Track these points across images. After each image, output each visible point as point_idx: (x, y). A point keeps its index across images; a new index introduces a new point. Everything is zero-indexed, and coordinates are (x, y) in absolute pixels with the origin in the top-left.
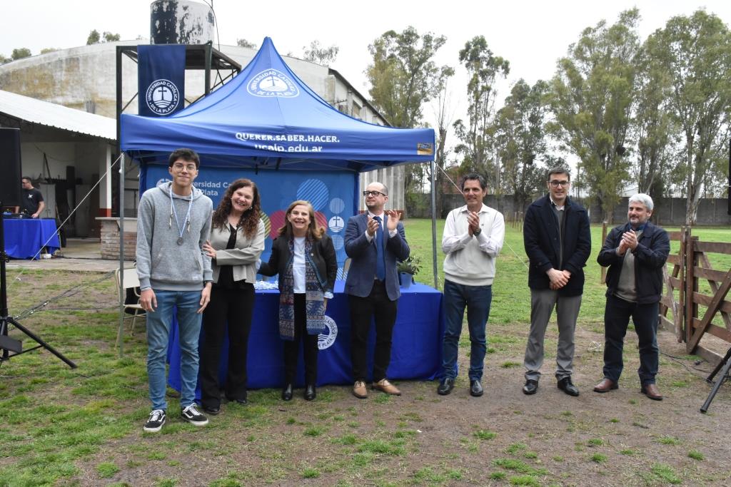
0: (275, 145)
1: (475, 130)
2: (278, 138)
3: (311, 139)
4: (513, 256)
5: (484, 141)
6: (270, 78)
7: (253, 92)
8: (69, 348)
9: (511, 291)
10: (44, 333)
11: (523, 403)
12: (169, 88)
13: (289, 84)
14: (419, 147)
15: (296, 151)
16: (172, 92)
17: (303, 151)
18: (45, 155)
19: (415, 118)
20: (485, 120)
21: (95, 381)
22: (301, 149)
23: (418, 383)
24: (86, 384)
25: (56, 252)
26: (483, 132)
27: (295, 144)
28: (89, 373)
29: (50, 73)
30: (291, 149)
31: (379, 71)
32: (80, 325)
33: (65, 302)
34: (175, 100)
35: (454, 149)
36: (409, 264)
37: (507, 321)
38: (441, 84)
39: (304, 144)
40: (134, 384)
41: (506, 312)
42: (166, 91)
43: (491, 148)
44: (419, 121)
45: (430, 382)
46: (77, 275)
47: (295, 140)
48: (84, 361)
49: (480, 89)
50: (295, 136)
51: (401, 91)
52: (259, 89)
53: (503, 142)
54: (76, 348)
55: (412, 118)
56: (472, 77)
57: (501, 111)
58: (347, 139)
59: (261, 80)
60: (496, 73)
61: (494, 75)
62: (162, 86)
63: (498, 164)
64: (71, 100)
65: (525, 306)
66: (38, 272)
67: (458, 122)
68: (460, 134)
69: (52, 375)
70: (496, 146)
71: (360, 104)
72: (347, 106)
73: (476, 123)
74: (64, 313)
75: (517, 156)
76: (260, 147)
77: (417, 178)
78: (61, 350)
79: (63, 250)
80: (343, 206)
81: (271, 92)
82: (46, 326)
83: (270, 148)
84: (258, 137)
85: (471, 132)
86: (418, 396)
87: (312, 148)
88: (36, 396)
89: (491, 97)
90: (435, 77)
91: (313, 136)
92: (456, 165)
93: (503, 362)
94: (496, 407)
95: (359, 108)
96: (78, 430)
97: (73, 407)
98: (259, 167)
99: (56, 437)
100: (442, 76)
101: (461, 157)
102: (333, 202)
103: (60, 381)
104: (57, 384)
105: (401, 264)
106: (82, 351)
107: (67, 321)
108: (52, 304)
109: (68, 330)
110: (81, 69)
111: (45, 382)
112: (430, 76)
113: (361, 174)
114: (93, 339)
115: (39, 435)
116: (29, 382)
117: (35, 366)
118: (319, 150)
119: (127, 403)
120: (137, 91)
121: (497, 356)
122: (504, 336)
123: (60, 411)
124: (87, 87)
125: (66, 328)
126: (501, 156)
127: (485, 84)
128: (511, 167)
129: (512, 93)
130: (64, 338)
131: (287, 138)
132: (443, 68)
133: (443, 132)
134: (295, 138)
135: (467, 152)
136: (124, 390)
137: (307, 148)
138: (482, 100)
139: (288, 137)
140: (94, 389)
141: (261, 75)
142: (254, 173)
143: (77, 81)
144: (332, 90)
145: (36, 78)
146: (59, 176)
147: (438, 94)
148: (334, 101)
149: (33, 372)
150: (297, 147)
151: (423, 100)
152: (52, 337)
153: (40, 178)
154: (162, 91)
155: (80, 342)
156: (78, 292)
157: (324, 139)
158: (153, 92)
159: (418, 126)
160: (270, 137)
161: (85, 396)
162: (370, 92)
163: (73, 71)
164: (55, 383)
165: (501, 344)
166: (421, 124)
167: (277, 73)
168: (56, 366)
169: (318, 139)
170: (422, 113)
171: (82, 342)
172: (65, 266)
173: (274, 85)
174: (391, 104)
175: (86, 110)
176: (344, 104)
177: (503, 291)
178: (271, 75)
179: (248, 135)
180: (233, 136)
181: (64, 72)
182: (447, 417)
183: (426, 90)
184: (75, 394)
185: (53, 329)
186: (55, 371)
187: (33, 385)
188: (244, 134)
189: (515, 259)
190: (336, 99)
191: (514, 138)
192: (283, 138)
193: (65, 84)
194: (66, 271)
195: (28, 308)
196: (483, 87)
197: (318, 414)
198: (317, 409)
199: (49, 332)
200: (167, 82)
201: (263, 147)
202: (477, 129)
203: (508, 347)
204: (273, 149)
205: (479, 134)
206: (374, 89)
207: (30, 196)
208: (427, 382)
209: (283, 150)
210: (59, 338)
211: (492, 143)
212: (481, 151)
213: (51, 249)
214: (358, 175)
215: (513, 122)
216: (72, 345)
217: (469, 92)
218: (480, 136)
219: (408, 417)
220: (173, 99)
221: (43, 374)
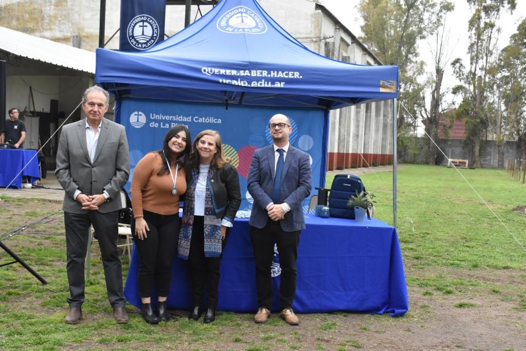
0: (239, 79)
1: (475, 70)
2: (242, 73)
3: (273, 74)
4: (501, 204)
5: (485, 82)
6: (240, 15)
7: (222, 28)
8: (42, 267)
9: (486, 238)
10: (20, 253)
11: (468, 339)
12: (149, 23)
13: (258, 21)
14: (381, 84)
15: (259, 86)
16: (152, 27)
17: (266, 86)
18: (31, 88)
19: (410, 56)
20: (487, 60)
21: (63, 295)
22: (264, 84)
23: (367, 316)
24: (54, 297)
25: (37, 182)
26: (484, 72)
27: (258, 79)
28: (57, 289)
29: (40, 8)
30: (254, 84)
31: (371, 6)
32: (54, 249)
33: (41, 227)
34: (155, 35)
35: (451, 90)
36: (363, 199)
37: (475, 266)
38: (439, 20)
39: (267, 80)
40: (97, 301)
41: (475, 258)
42: (146, 26)
43: (493, 89)
44: (414, 59)
45: (379, 316)
46: (55, 204)
47: (258, 75)
48: (54, 278)
49: (482, 25)
50: (258, 71)
51: (395, 27)
52: (228, 26)
53: (507, 83)
54: (47, 268)
55: (407, 56)
56: (474, 12)
57: (504, 50)
58: (310, 75)
59: (230, 17)
60: (501, 8)
61: (498, 11)
62: (143, 21)
63: (499, 107)
64: (58, 35)
65: (498, 252)
66: (19, 200)
67: (457, 61)
68: (459, 74)
69: (25, 289)
70: (499, 87)
71: (349, 40)
72: (334, 43)
73: (477, 62)
74: (39, 237)
75: (522, 99)
76: (224, 81)
77: (410, 120)
78: (35, 268)
79: (43, 181)
80: (312, 143)
81: (239, 29)
82: (23, 248)
83: (234, 82)
84: (222, 71)
85: (471, 72)
86: (363, 326)
87: (275, 84)
88: (10, 305)
89: (495, 34)
90: (433, 13)
91: (276, 72)
92: (453, 107)
93: (458, 302)
94: (438, 340)
95: (348, 45)
96: (43, 333)
97: (41, 316)
98: (229, 102)
99: (24, 338)
100: (441, 11)
101: (459, 99)
102: (302, 139)
103: (31, 294)
104: (28, 296)
105: (356, 199)
106: (52, 270)
107: (42, 244)
108: (30, 229)
109: (42, 252)
110: (69, 4)
111: (19, 294)
112: (427, 11)
113: (331, 112)
114: (64, 261)
115: (9, 335)
116: (4, 293)
117: (10, 280)
118: (282, 85)
119: (90, 315)
120: (118, 26)
121: (454, 297)
122: (468, 280)
123: (29, 318)
124: (74, 21)
125: (40, 250)
126: (503, 98)
127: (488, 21)
128: (514, 111)
129: (518, 30)
130: (38, 259)
131: (250, 73)
132: (442, 3)
133: (439, 72)
134: (258, 73)
135: (466, 93)
136: (87, 305)
137: (270, 83)
138: (485, 37)
139: (252, 72)
140: (60, 302)
141: (231, 12)
142: (225, 108)
143: (65, 16)
144: (318, 26)
145: (26, 12)
146: (43, 109)
147: (436, 31)
148: (320, 38)
149: (8, 285)
150: (261, 82)
151: (418, 37)
152: (27, 257)
153: (25, 111)
154: (143, 26)
155: (51, 263)
156: (54, 219)
157: (287, 74)
158: (134, 27)
159: (413, 64)
160: (234, 72)
161: (52, 308)
162: (362, 27)
163: (61, 5)
164: (28, 295)
165: (462, 286)
166: (416, 62)
167: (247, 10)
168: (28, 281)
169: (281, 75)
170: (418, 51)
171: (54, 263)
172: (44, 195)
173: (242, 21)
174: (383, 41)
175: (72, 44)
176: (330, 40)
177: (478, 237)
178: (241, 13)
179: (213, 69)
180: (199, 70)
181: (52, 7)
182: (387, 345)
183: (423, 26)
184: (43, 305)
185: (29, 250)
186: (27, 286)
187: (7, 296)
188: (210, 69)
189: (504, 207)
190: (322, 36)
191: (519, 80)
192: (247, 73)
193: (53, 19)
194: (44, 200)
195: (7, 231)
196: (486, 24)
197: (262, 335)
198: (262, 332)
199: (24, 252)
200: (148, 17)
201: (227, 81)
202: (478, 69)
203: (468, 290)
204: (237, 84)
205: (479, 75)
206: (366, 25)
207: (16, 127)
208: (376, 315)
209: (246, 85)
210: (33, 258)
211: (493, 84)
212: (482, 92)
213: (32, 179)
214: (329, 112)
215: (518, 62)
216: (45, 265)
217: (470, 29)
218: (480, 77)
219: (348, 343)
220: (153, 34)
221: (17, 287)
